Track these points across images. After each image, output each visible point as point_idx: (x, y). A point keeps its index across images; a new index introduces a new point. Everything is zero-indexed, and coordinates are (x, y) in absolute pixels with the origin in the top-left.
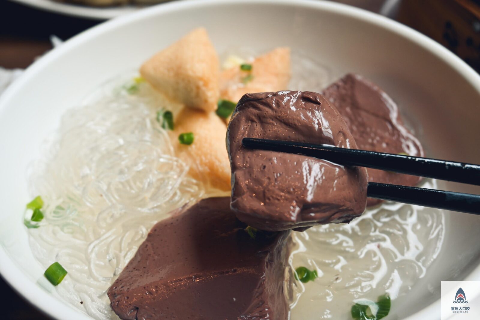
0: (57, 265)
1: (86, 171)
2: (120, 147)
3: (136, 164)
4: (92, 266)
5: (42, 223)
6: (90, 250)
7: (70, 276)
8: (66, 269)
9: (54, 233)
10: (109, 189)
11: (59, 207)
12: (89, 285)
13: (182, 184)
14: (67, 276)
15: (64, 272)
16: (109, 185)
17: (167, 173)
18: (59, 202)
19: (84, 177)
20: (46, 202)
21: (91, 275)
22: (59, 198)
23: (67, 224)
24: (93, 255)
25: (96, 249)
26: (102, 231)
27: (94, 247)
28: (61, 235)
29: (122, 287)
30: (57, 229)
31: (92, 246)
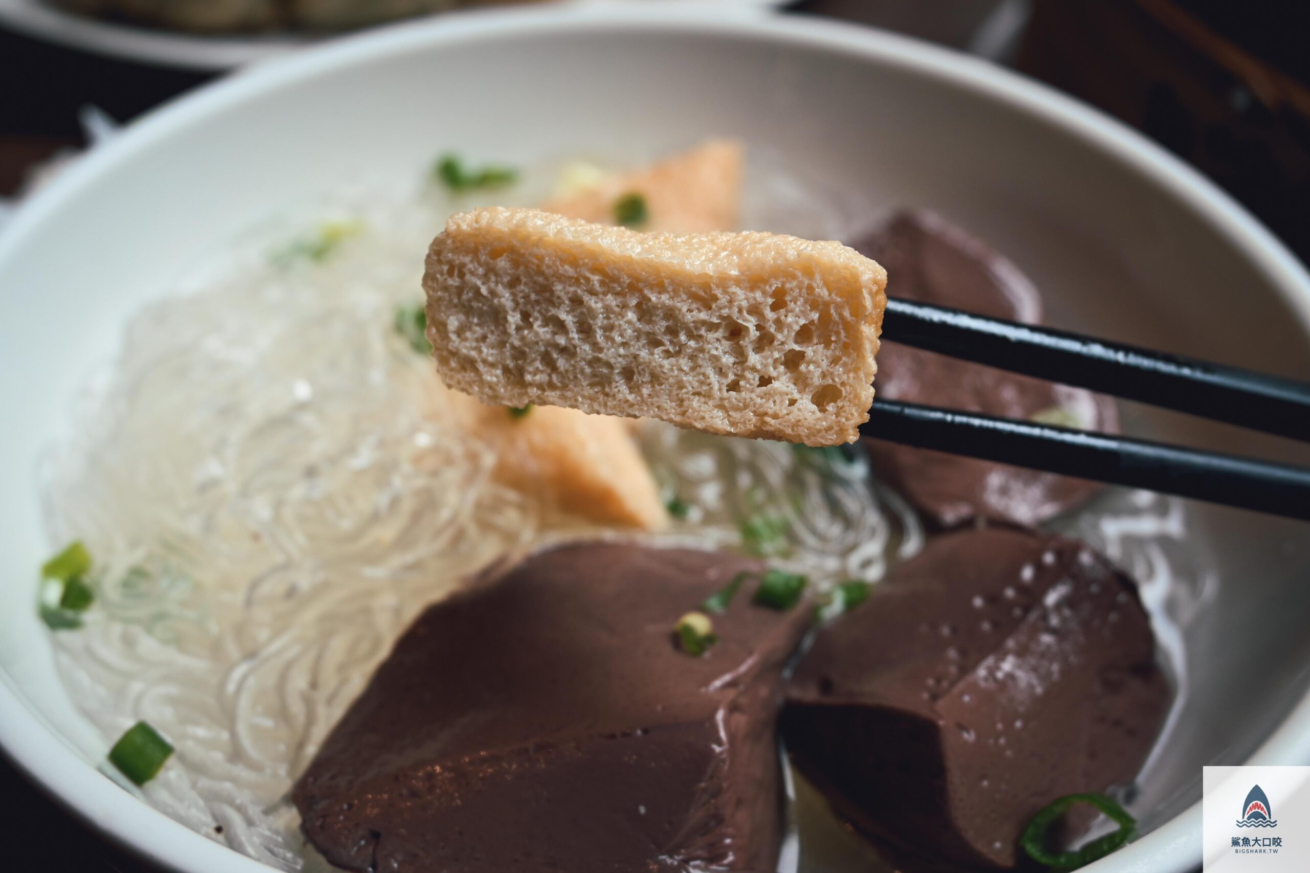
0: (143, 730)
1: (213, 468)
2: (302, 407)
3: (350, 449)
4: (242, 730)
5: (92, 616)
6: (231, 688)
7: (182, 759)
8: (168, 739)
9: (128, 642)
10: (277, 517)
11: (137, 573)
12: (234, 780)
13: (479, 506)
14: (171, 761)
15: (166, 750)
16: (278, 505)
17: (434, 474)
18: (136, 557)
19: (207, 486)
20: (98, 557)
21: (236, 754)
22: (134, 544)
23: (161, 616)
24: (244, 702)
25: (251, 682)
26: (263, 635)
27: (244, 678)
28: (148, 645)
29: (333, 777)
30: (137, 631)
31: (238, 673)
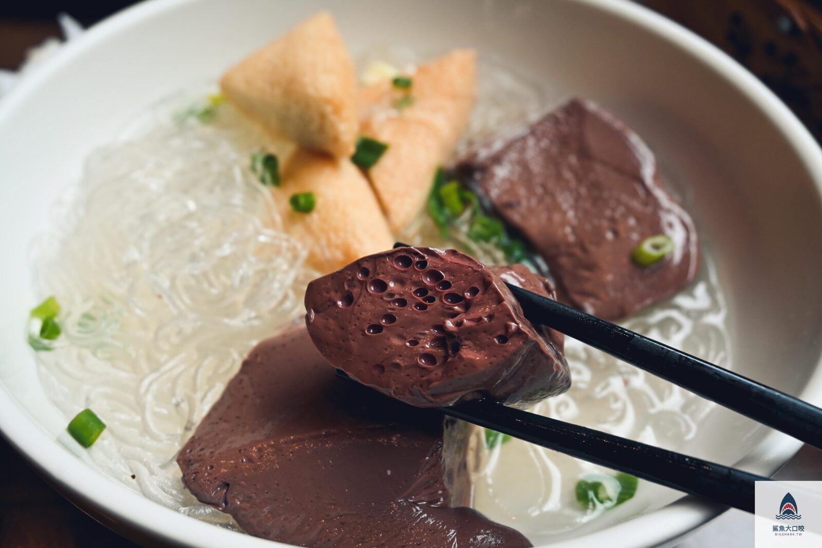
0: (88, 413)
1: (134, 254)
2: (190, 216)
5: (59, 342)
6: (143, 390)
7: (112, 432)
8: (104, 421)
9: (81, 359)
11: (87, 316)
12: (144, 447)
14: (105, 433)
15: (101, 426)
16: (173, 279)
17: (270, 260)
18: (87, 307)
21: (145, 429)
22: (86, 300)
23: (102, 345)
24: (149, 398)
25: (154, 387)
26: (163, 358)
27: (150, 384)
28: (93, 362)
29: (202, 450)
30: (86, 353)
31: (146, 382)
